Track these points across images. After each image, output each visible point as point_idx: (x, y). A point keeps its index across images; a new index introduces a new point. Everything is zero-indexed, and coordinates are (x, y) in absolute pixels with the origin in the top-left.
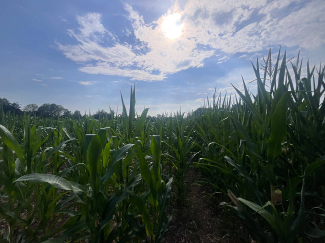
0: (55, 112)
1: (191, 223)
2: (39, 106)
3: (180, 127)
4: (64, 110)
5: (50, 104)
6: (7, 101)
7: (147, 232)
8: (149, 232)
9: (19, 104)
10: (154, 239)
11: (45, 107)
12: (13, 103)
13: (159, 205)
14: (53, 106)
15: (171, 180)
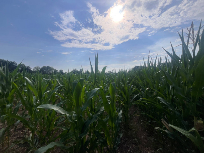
0: (49, 71)
1: (134, 140)
2: (41, 68)
3: (125, 78)
4: (54, 69)
5: (47, 66)
6: (24, 65)
7: (108, 142)
8: (109, 143)
9: (30, 67)
10: (112, 147)
11: (44, 68)
12: (27, 66)
13: (115, 126)
14: (48, 68)
15: (121, 111)
